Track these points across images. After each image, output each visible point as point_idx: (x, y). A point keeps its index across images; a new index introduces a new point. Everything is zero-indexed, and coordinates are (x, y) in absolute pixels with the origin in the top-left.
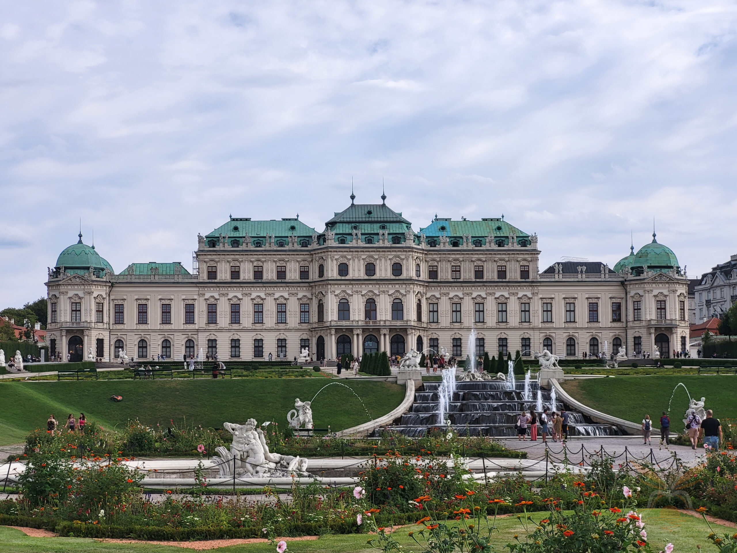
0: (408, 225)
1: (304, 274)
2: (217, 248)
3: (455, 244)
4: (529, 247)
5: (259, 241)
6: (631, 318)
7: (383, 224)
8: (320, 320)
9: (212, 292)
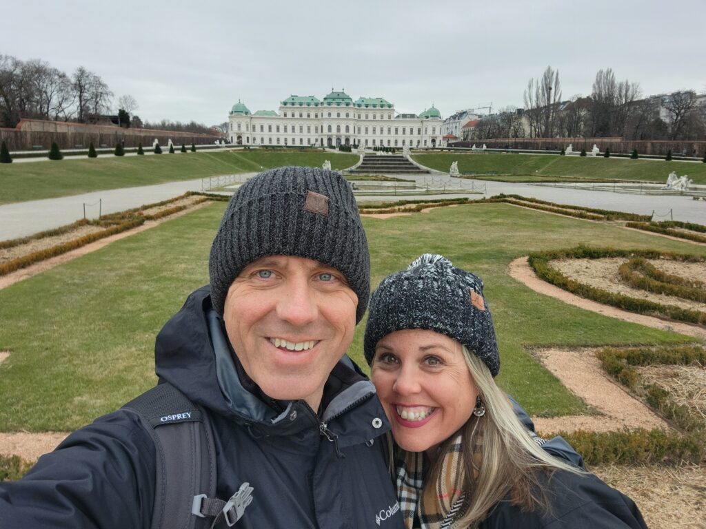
0: (351, 99)
1: (316, 116)
2: (287, 106)
3: (367, 107)
4: (391, 108)
5: (301, 104)
6: (424, 133)
7: (343, 99)
8: (322, 131)
9: (285, 122)
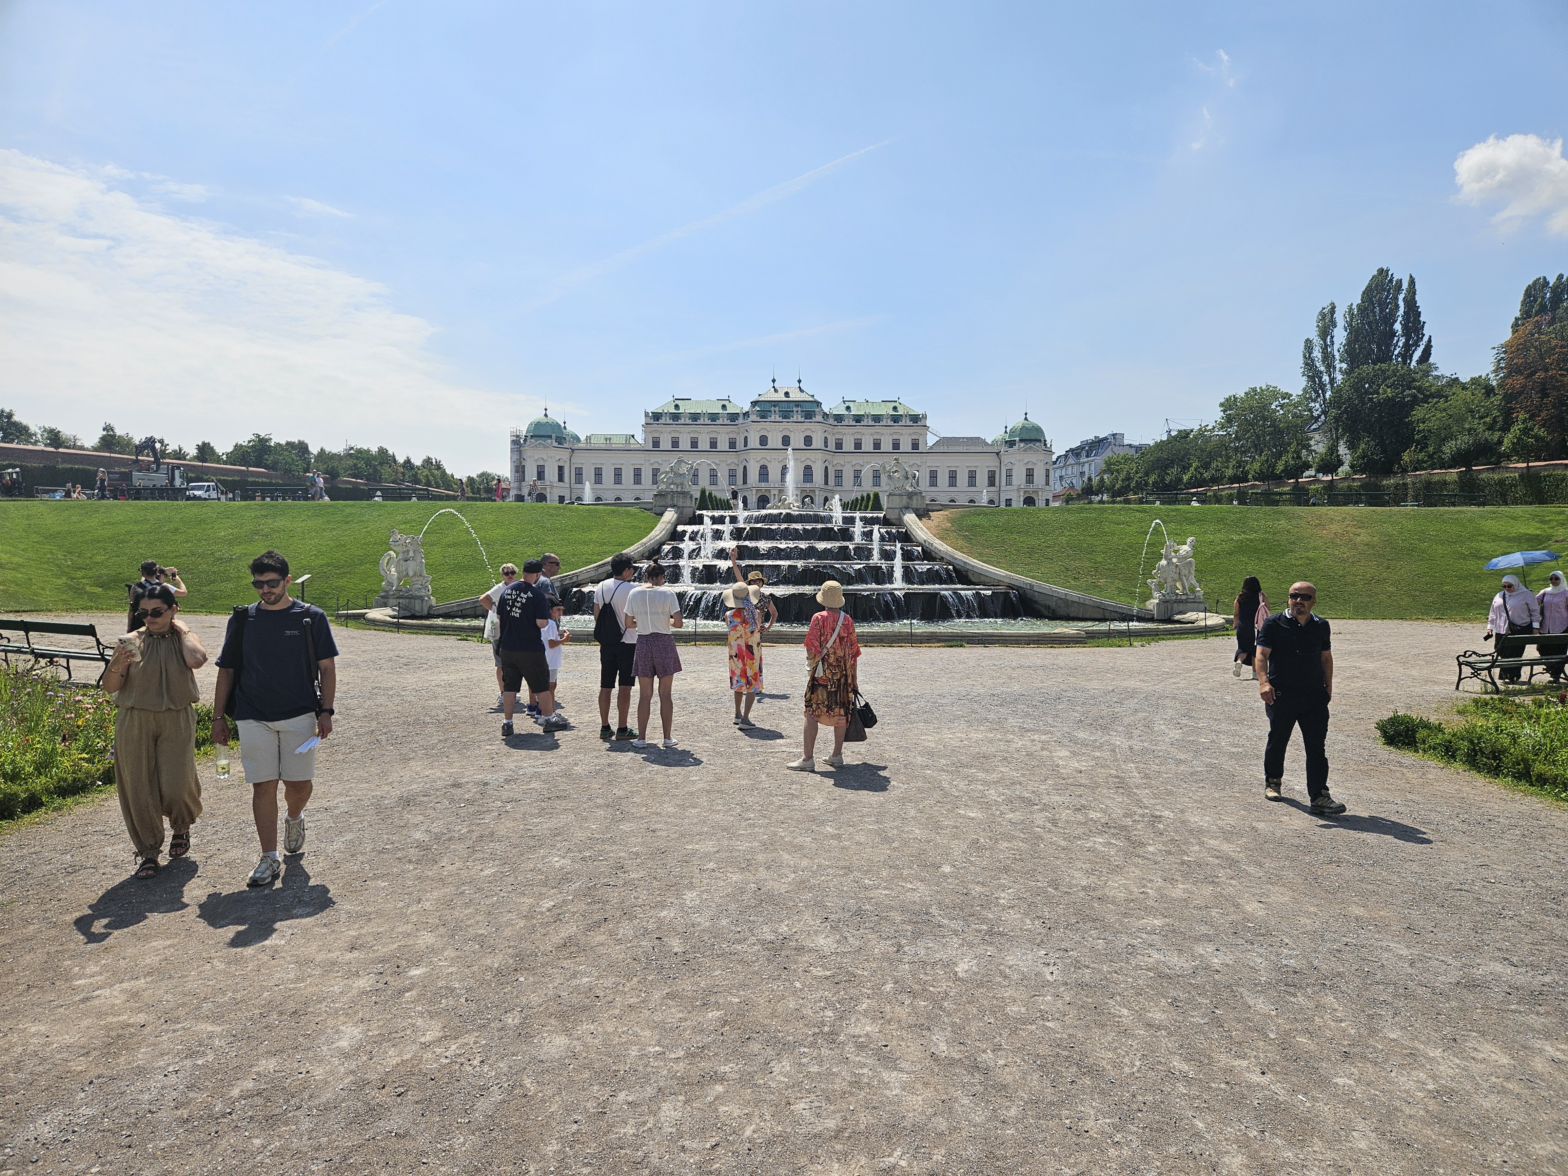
0: (818, 404)
1: (732, 444)
2: (660, 421)
3: (858, 421)
4: (919, 423)
5: (695, 417)
6: (1004, 483)
7: (798, 403)
8: (745, 482)
9: (656, 459)
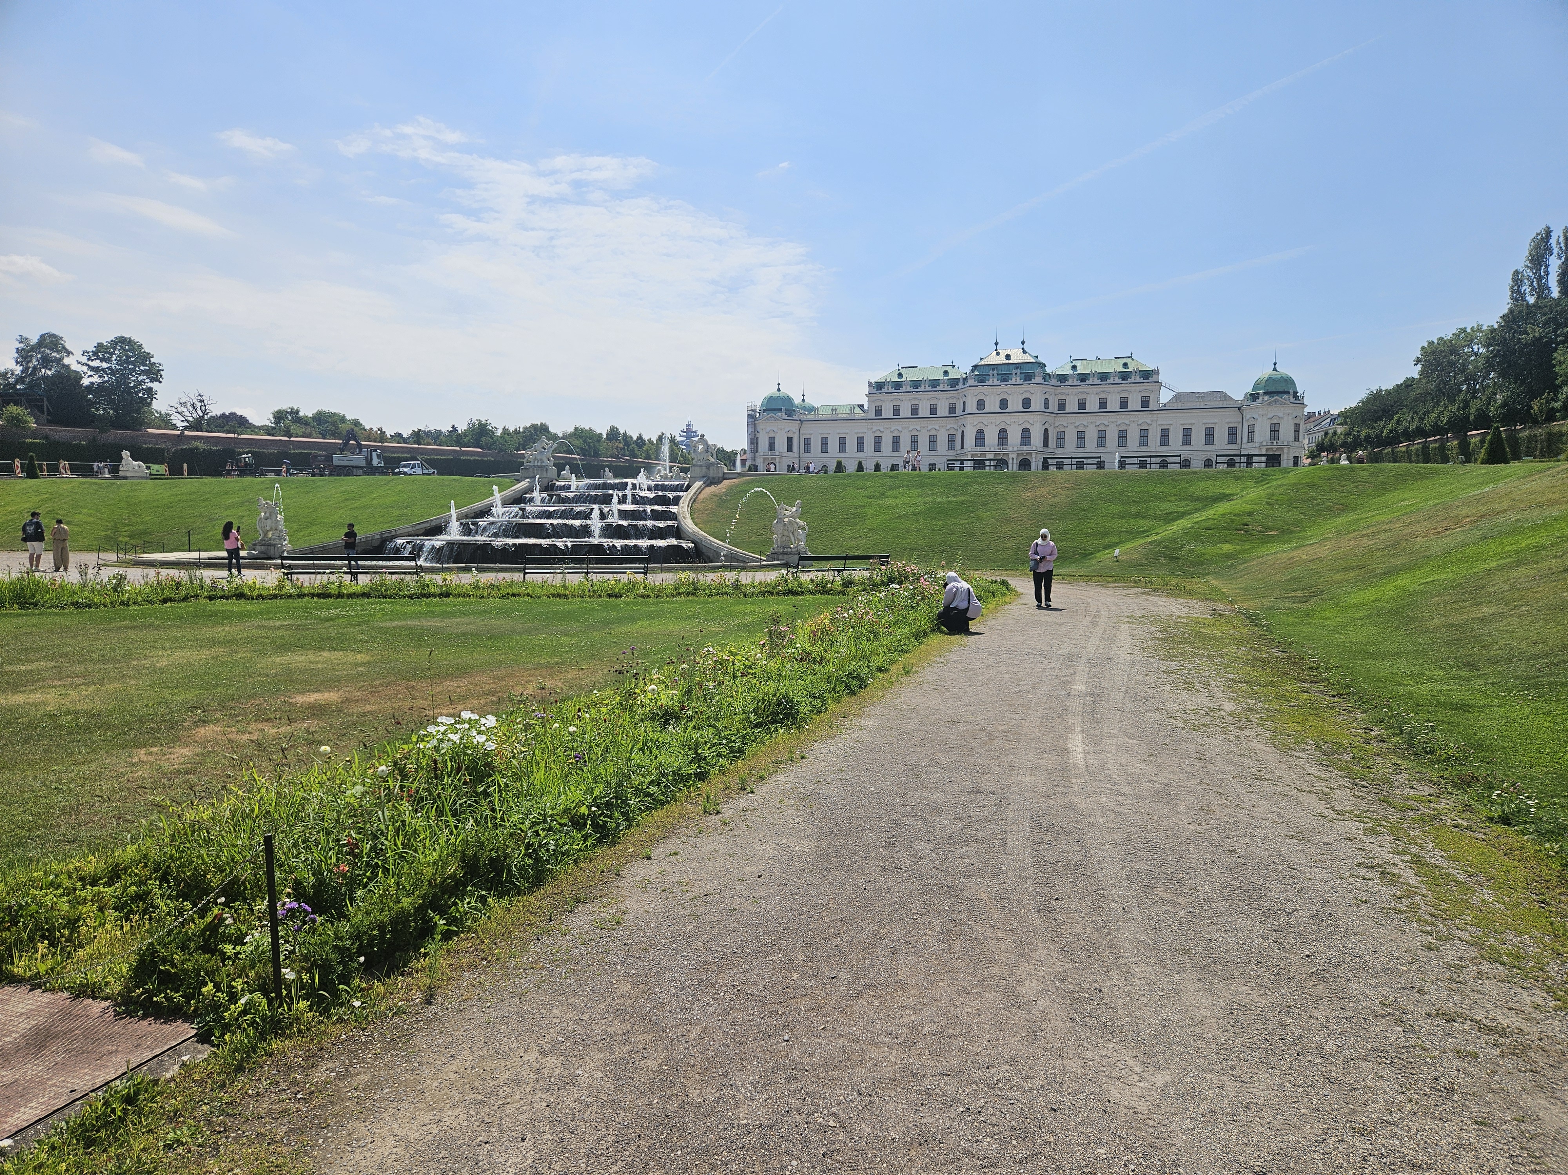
0: (1042, 365)
1: (952, 410)
2: (883, 391)
3: (1083, 380)
4: (1151, 379)
5: (916, 384)
7: (1018, 366)
8: (962, 447)
9: (878, 426)
